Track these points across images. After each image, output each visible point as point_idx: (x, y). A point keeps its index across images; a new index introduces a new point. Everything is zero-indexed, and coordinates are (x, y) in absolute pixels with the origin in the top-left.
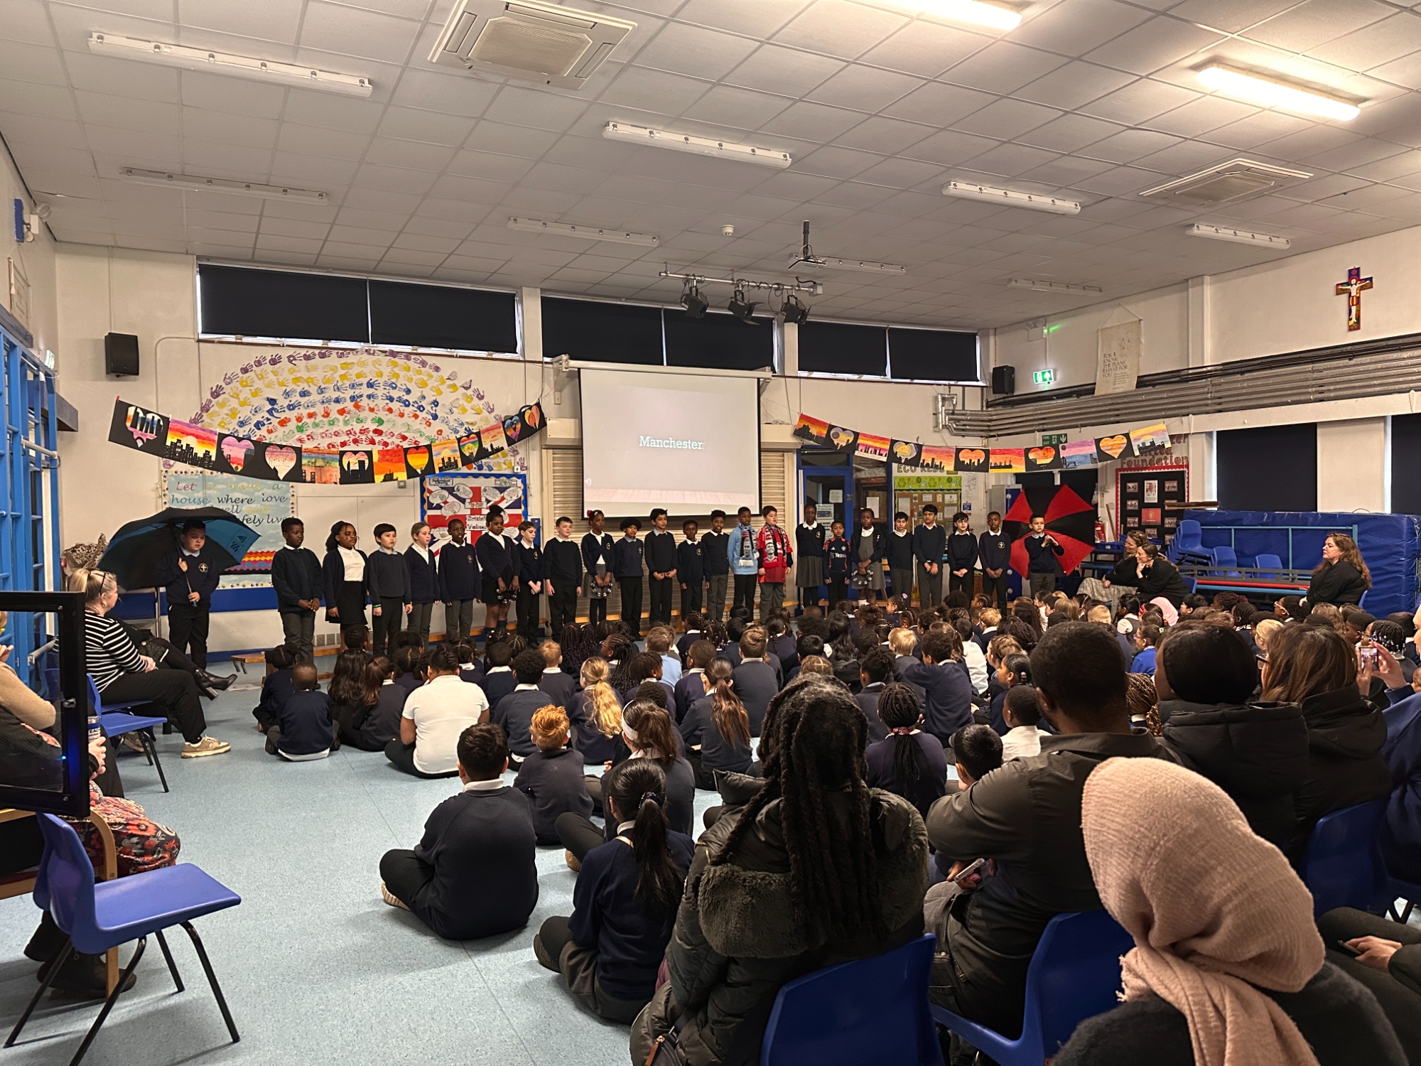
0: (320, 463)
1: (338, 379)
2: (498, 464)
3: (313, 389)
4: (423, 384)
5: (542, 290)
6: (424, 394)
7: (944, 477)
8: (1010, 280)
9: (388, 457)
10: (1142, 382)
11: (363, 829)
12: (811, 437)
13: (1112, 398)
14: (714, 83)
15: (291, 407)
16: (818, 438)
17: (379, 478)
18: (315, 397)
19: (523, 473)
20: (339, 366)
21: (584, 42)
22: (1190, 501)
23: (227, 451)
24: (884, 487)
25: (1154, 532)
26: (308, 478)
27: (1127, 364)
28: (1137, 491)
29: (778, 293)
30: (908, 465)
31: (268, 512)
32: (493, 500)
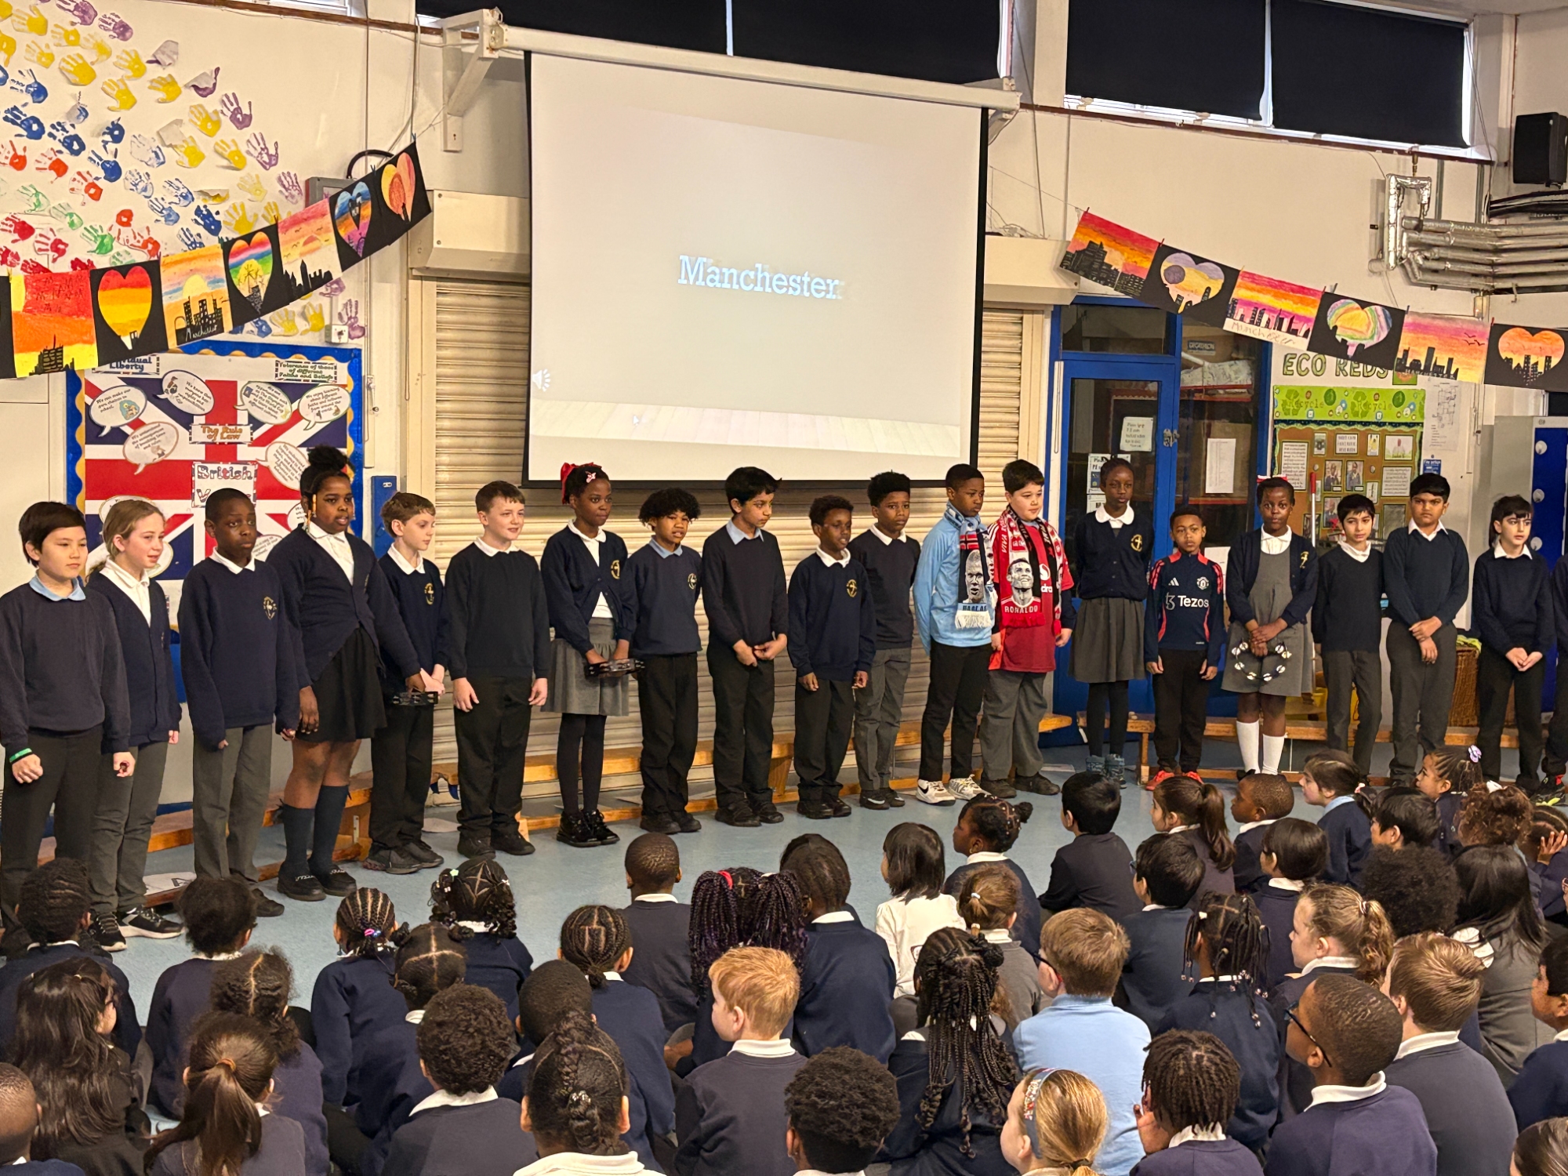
2: (287, 317)
6: (85, 103)
7: (1386, 390)
9: (49, 297)
16: (1124, 281)
19: (353, 344)
24: (1249, 413)
32: (270, 421)
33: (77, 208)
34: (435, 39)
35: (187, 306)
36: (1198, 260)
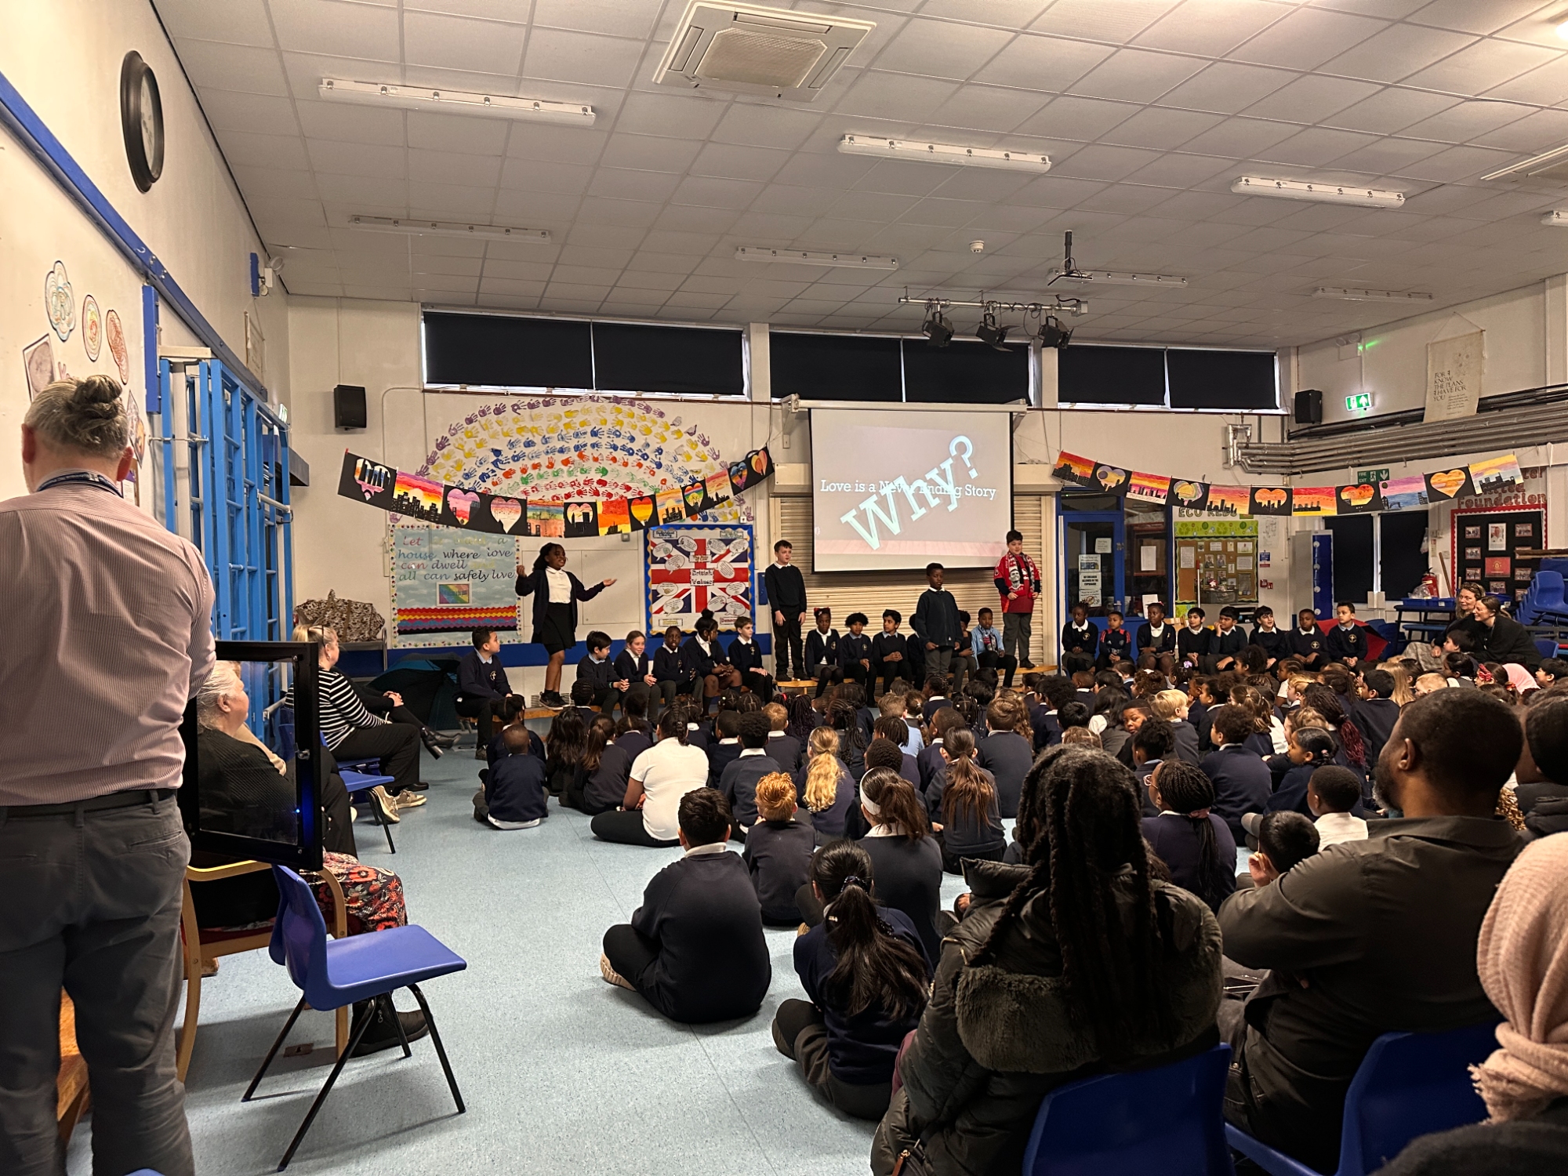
0: (545, 515)
1: (562, 428)
2: (724, 514)
3: (537, 439)
4: (647, 431)
5: (771, 325)
6: (649, 441)
7: (1236, 522)
8: (1316, 289)
9: (612, 509)
10: (1484, 406)
11: (587, 898)
12: (1073, 478)
13: (1445, 426)
14: (963, 83)
15: (516, 458)
16: (1081, 479)
17: (603, 531)
18: (540, 447)
19: (749, 523)
20: (563, 415)
21: (818, 48)
22: (1549, 548)
23: (453, 503)
24: (1163, 535)
25: (1502, 585)
26: (534, 532)
27: (1466, 384)
28: (1478, 536)
29: (1035, 314)
30: (1192, 508)
31: (494, 567)
32: (719, 553)
33: (646, 480)
34: (779, 407)
35: (667, 510)
36: (1113, 468)
